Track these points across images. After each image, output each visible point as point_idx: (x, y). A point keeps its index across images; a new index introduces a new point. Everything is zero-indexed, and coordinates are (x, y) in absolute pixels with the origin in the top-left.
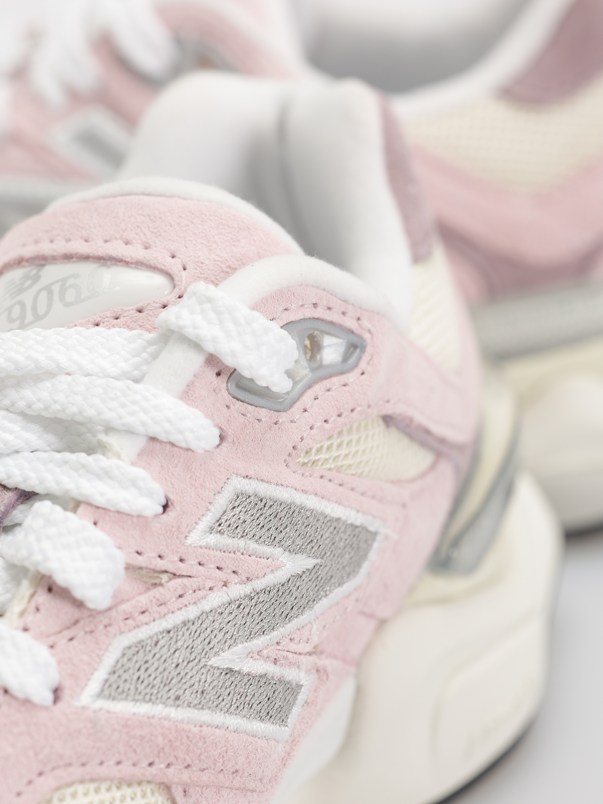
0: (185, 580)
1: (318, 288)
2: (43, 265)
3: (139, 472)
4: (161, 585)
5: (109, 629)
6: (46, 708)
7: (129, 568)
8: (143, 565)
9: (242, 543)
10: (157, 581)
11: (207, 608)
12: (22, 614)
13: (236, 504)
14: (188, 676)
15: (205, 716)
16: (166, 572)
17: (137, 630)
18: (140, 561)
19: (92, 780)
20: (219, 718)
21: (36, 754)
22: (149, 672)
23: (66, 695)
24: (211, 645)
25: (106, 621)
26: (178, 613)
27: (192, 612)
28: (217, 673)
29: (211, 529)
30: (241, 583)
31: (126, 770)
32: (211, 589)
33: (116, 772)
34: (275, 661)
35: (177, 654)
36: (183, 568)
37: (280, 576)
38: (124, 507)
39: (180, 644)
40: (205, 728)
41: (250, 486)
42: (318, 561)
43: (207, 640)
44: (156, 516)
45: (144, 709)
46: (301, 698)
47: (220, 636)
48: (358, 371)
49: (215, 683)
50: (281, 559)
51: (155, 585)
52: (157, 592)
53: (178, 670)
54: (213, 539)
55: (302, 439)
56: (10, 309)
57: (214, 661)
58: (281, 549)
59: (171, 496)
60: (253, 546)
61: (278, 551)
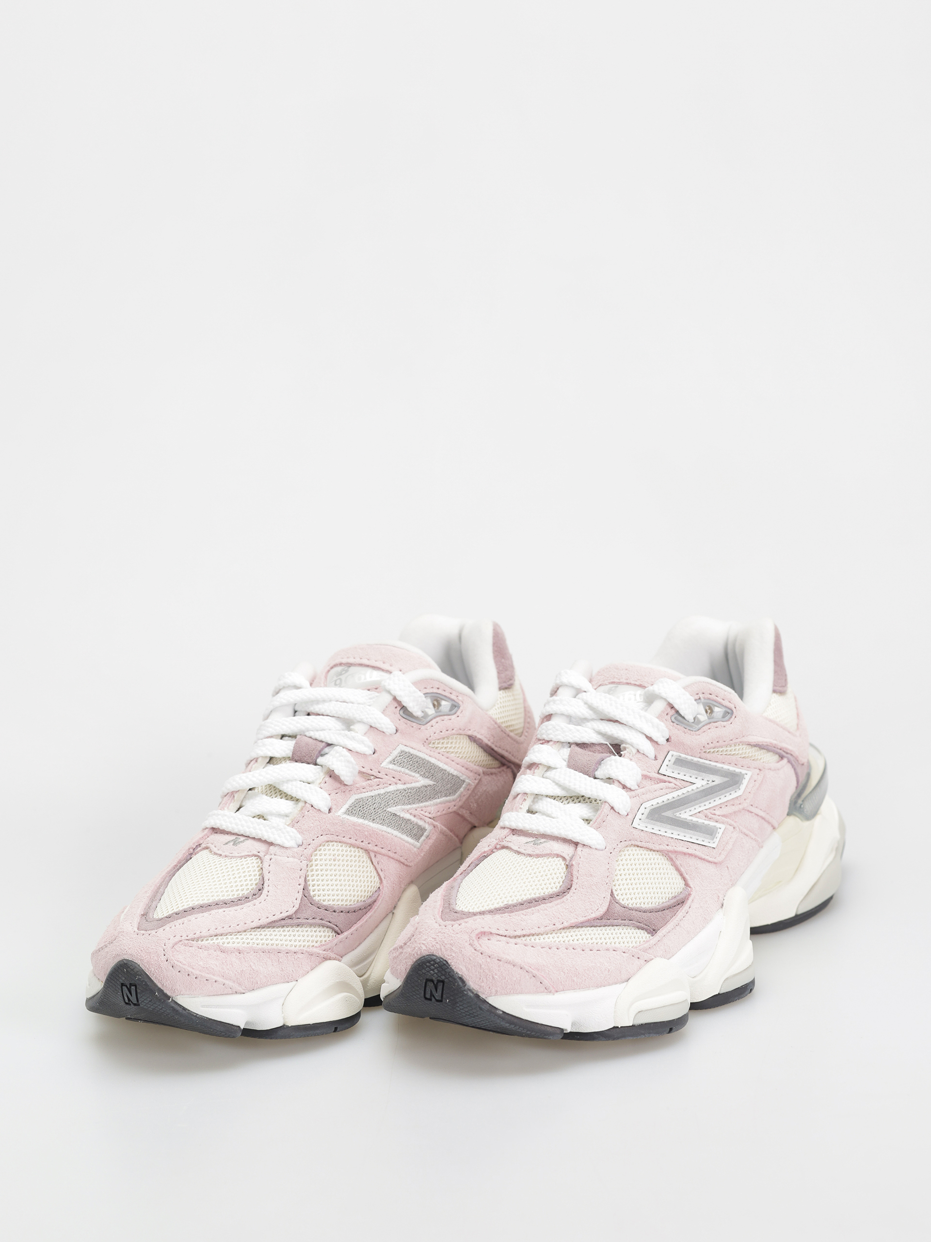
0: (380, 779)
1: (439, 681)
2: (350, 666)
3: (365, 738)
4: (371, 780)
5: (351, 792)
6: (326, 814)
7: (360, 772)
8: (365, 771)
9: (403, 770)
10: (369, 778)
11: (388, 791)
12: (320, 784)
13: (401, 755)
14: (378, 813)
15: (384, 828)
16: (373, 775)
17: (361, 794)
18: (363, 770)
19: (340, 842)
20: (389, 830)
21: (321, 828)
22: (364, 809)
23: (333, 811)
24: (388, 804)
25: (350, 789)
26: (377, 791)
27: (382, 791)
28: (390, 814)
29: (391, 762)
30: (402, 784)
31: (352, 841)
32: (390, 785)
33: (349, 841)
34: (415, 816)
35: (375, 804)
36: (379, 775)
37: (418, 785)
38: (359, 750)
39: (376, 801)
40: (383, 832)
41: (407, 749)
42: (435, 783)
43: (387, 802)
44: (370, 755)
45: (361, 821)
46: (426, 834)
47: (392, 801)
48: (456, 715)
49: (389, 817)
50: (419, 778)
51: (369, 780)
52: (369, 782)
53: (375, 810)
54: (391, 766)
55: (430, 737)
56: (336, 681)
57: (389, 810)
58: (419, 775)
59: (376, 749)
60: (407, 771)
61: (417, 775)
